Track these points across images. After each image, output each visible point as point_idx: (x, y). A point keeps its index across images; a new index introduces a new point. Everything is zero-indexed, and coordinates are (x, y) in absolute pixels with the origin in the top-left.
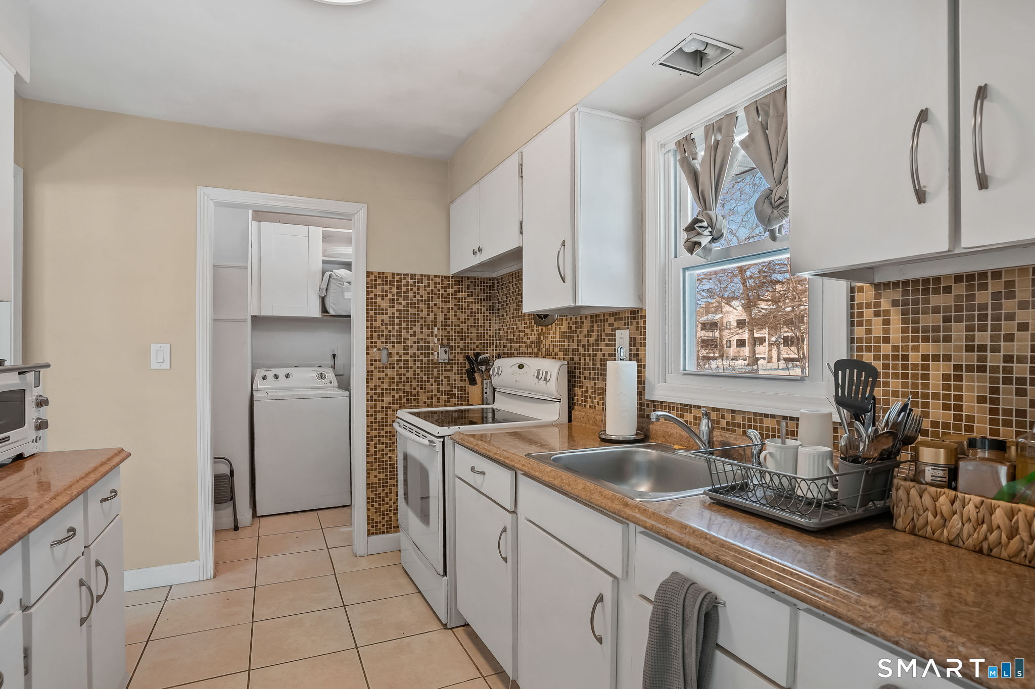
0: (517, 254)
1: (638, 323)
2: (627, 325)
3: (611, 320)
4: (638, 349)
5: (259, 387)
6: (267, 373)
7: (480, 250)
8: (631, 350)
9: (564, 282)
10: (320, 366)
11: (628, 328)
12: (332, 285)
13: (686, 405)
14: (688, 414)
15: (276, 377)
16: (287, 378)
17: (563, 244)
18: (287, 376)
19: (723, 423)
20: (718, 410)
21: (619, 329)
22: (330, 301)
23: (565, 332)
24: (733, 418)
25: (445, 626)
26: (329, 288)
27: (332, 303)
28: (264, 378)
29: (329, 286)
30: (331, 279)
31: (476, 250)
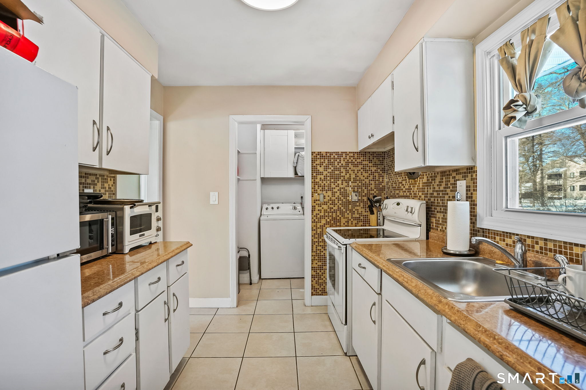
0: (391, 137)
1: (472, 176)
2: (465, 178)
3: (454, 174)
4: (472, 194)
5: (264, 213)
6: (268, 207)
7: (372, 136)
8: (467, 194)
9: (418, 151)
10: (295, 203)
11: (465, 179)
12: (299, 161)
13: (507, 233)
14: (509, 239)
15: (273, 208)
16: (278, 209)
17: (417, 127)
18: (278, 208)
19: (537, 248)
20: (533, 238)
21: (459, 180)
22: (299, 168)
23: (425, 183)
24: (546, 244)
25: (346, 354)
26: (298, 162)
27: (300, 170)
28: (267, 209)
29: (298, 161)
30: (299, 157)
31: (370, 136)
